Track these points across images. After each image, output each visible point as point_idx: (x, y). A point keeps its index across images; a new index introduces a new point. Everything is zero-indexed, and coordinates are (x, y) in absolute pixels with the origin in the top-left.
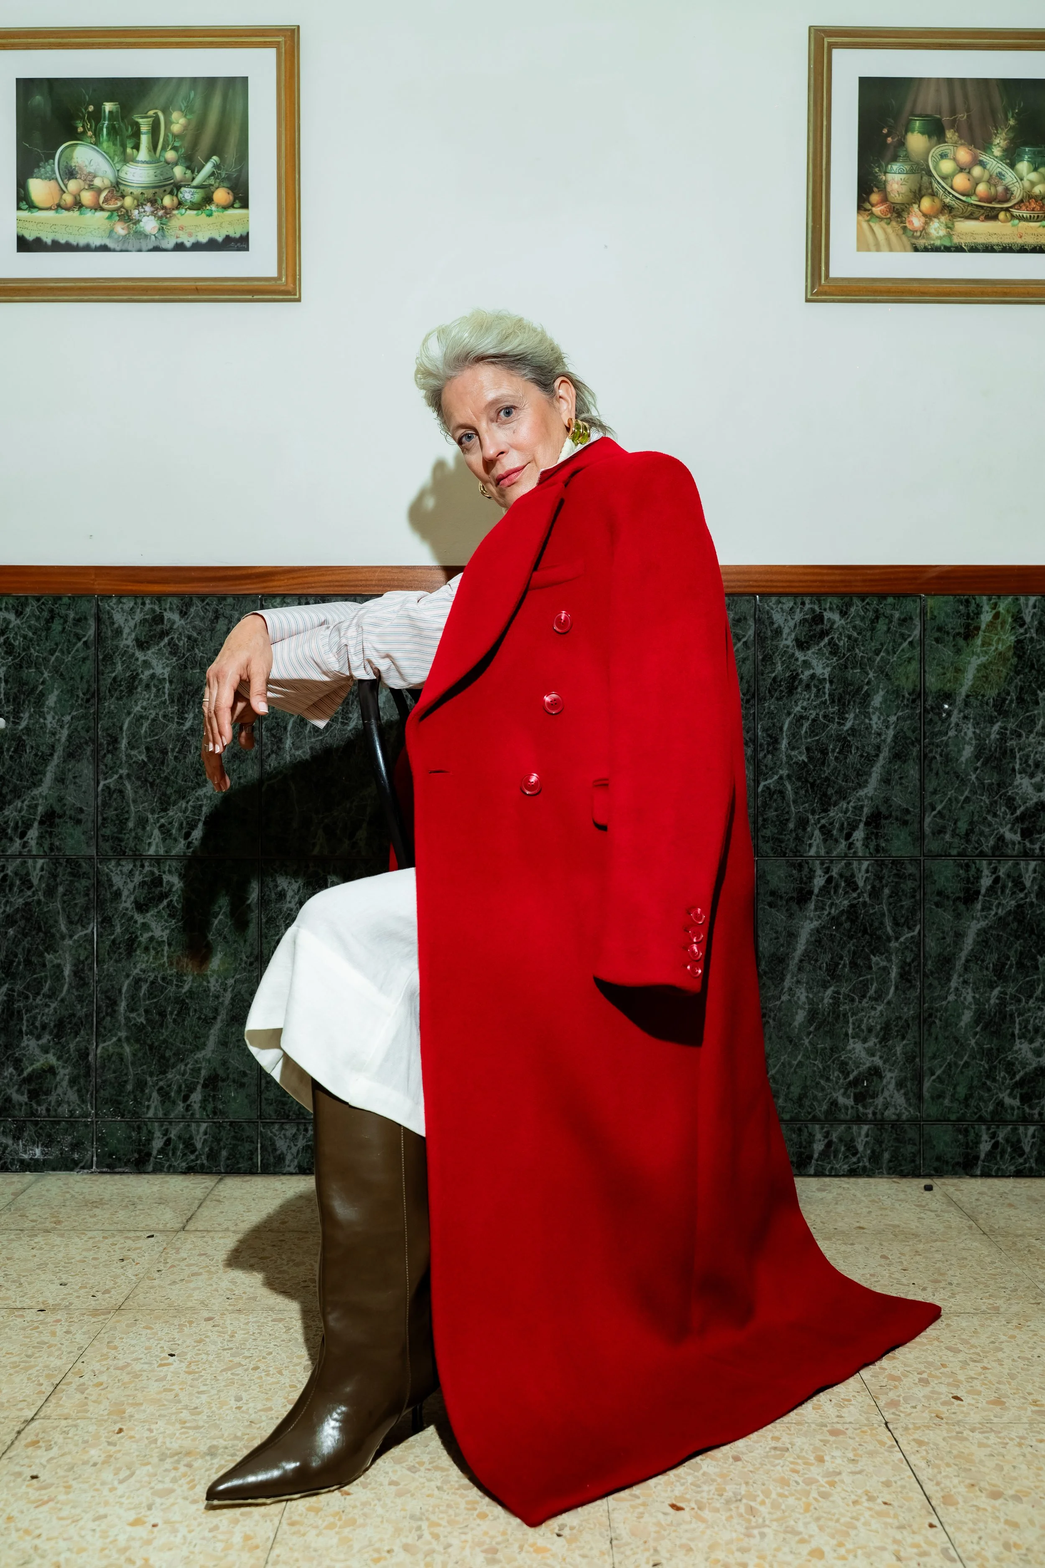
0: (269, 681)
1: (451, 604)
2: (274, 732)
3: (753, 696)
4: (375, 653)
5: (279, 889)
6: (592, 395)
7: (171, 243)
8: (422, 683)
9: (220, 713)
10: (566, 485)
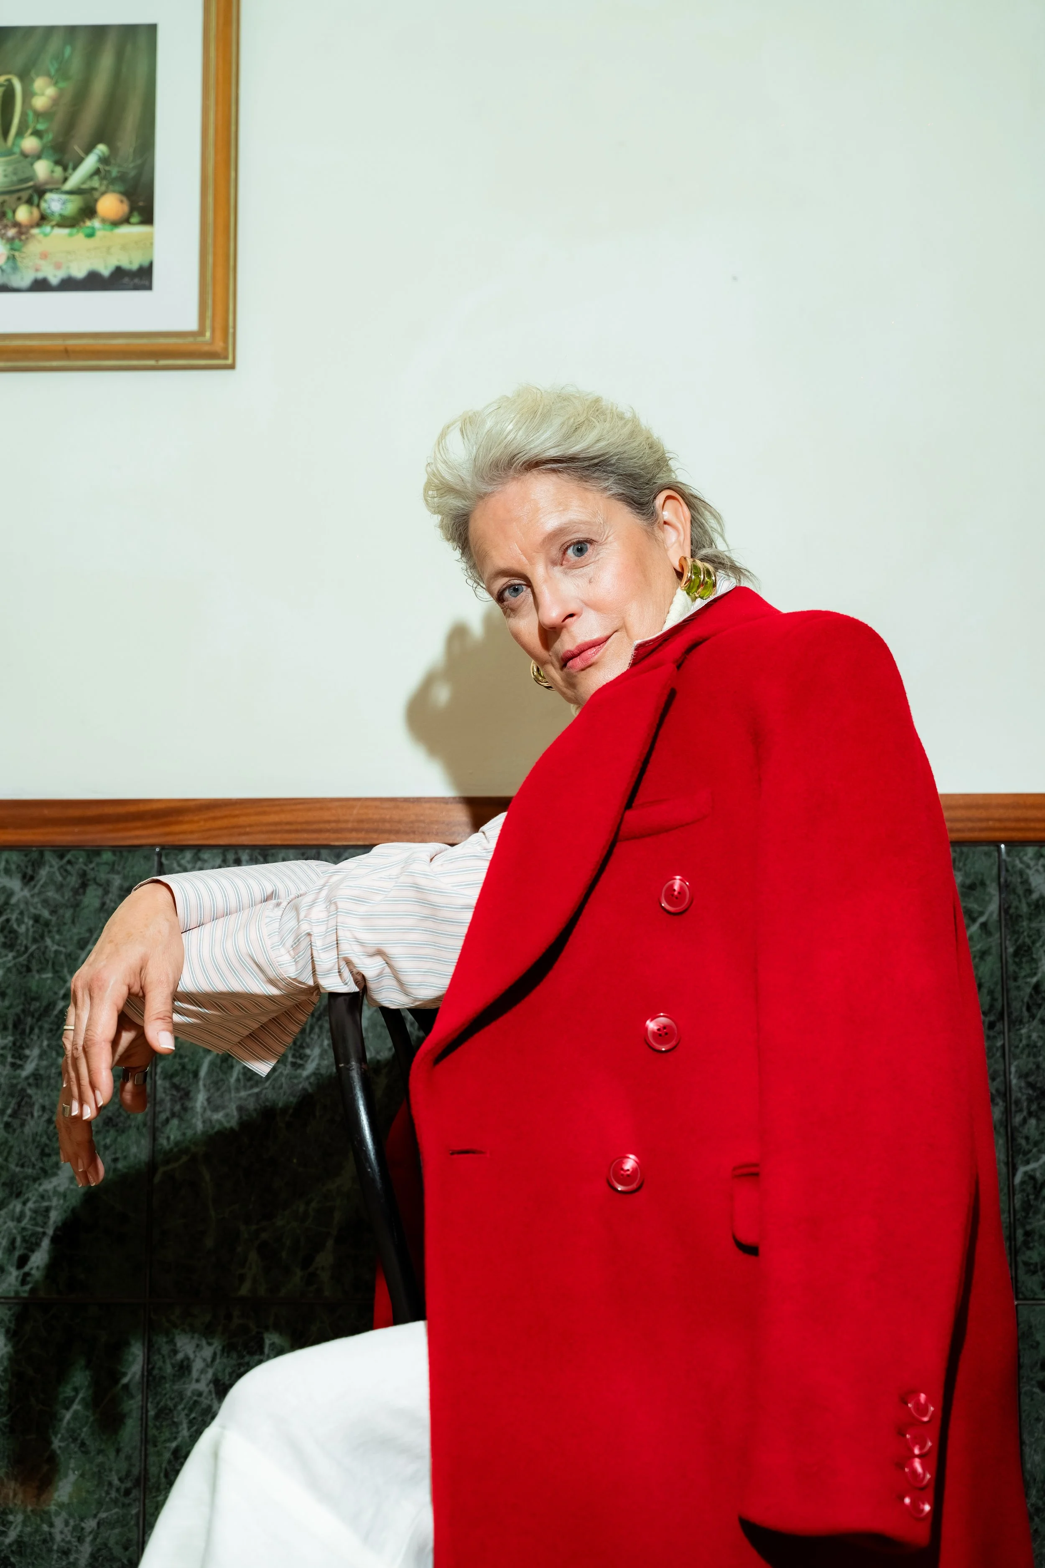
0: (177, 996)
1: (486, 865)
2: (176, 1080)
3: (1001, 1016)
4: (357, 948)
5: (180, 1356)
6: (717, 517)
7: (26, 280)
8: (438, 999)
9: (94, 1051)
10: (679, 667)
